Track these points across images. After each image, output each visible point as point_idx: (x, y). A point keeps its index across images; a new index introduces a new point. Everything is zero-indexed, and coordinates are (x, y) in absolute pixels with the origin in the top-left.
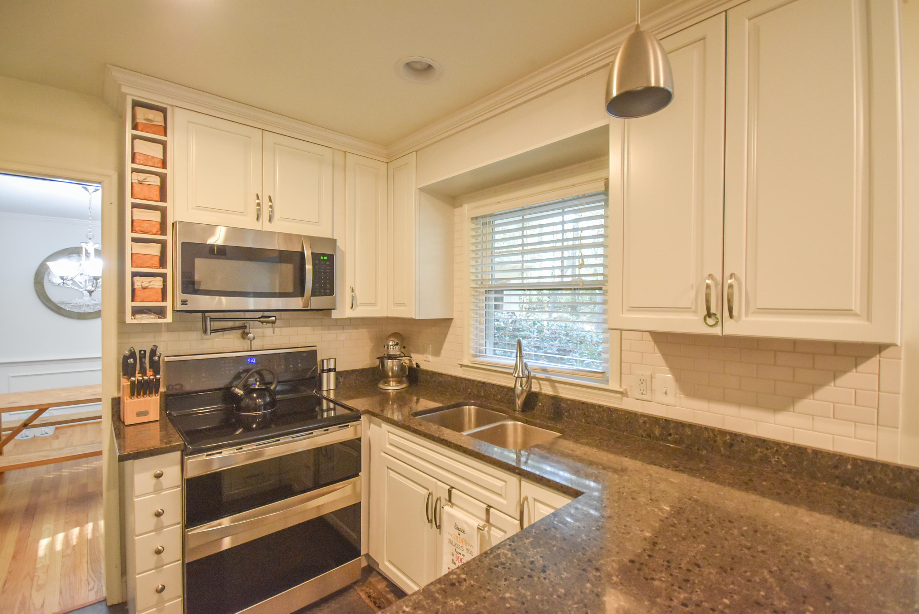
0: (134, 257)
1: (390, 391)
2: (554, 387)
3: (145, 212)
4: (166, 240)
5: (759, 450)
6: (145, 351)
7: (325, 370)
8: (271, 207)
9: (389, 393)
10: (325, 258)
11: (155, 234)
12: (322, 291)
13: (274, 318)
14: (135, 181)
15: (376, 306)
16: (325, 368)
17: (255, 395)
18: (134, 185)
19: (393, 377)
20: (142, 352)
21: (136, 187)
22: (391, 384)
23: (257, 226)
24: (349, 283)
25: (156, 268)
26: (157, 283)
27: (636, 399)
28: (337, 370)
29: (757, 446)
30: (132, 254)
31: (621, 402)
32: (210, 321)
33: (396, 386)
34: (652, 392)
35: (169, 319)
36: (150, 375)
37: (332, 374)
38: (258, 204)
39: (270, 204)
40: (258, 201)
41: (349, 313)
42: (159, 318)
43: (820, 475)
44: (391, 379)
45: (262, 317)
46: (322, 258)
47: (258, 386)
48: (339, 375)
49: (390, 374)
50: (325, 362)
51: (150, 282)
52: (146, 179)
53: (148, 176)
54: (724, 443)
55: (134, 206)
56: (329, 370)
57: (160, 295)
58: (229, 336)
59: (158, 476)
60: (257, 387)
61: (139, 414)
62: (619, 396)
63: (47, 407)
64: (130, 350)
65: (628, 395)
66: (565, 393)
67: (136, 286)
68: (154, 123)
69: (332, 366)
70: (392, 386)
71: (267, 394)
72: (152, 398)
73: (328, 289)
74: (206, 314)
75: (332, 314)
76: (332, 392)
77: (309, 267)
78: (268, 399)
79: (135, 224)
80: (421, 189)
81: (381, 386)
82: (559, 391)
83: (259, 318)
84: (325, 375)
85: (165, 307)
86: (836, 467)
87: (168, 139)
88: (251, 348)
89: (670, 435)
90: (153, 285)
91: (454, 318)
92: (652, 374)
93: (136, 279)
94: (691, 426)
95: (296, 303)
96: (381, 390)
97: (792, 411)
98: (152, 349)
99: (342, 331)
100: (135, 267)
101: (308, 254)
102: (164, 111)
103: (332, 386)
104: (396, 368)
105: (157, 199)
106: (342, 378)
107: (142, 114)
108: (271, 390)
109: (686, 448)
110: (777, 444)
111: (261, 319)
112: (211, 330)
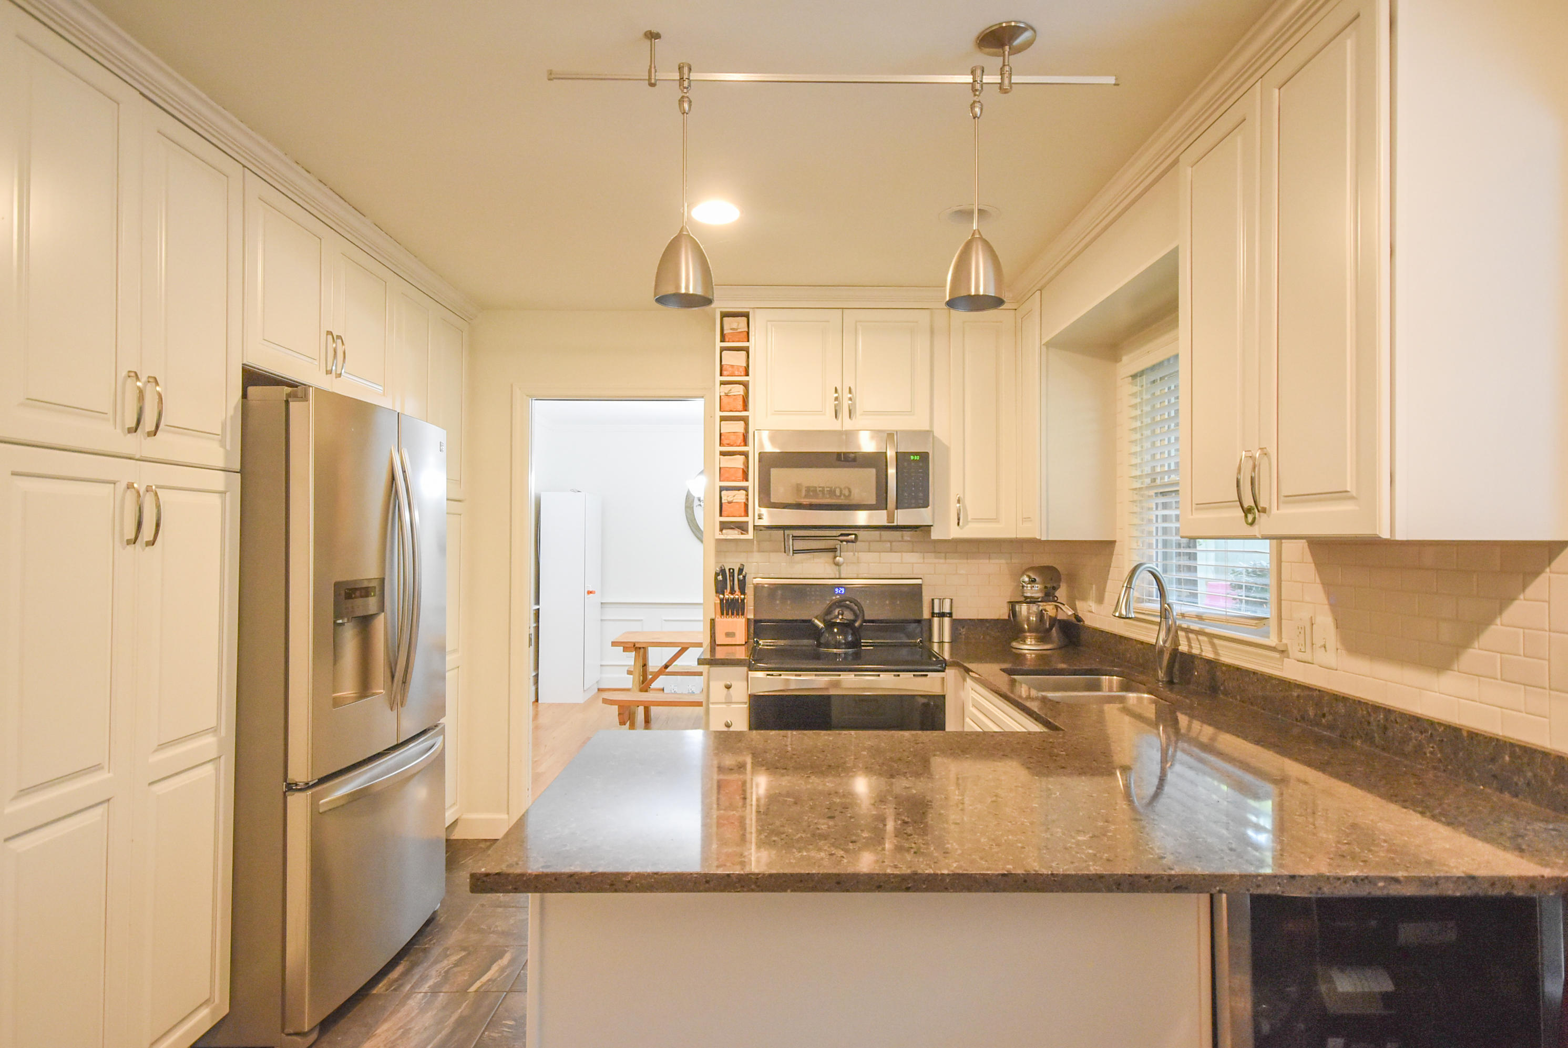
0: (722, 471)
1: (1026, 651)
2: (1213, 645)
3: (730, 424)
4: (748, 452)
5: (1413, 735)
6: (733, 570)
7: (936, 613)
8: (850, 399)
9: (1024, 655)
10: (917, 458)
11: (739, 446)
12: (913, 501)
13: (853, 536)
14: (723, 394)
15: (999, 522)
16: (936, 610)
17: (836, 630)
18: (722, 397)
19: (1030, 631)
20: (731, 571)
21: (725, 400)
22: (1028, 641)
23: (835, 425)
24: (955, 491)
25: (739, 481)
26: (740, 497)
27: (1298, 661)
28: (954, 617)
29: (1412, 728)
30: (720, 468)
31: (1281, 667)
32: (793, 540)
33: (1035, 645)
34: (1313, 649)
35: (750, 535)
36: (737, 595)
37: (947, 620)
38: (836, 399)
39: (850, 396)
40: (836, 395)
41: (955, 532)
42: (742, 534)
43: (1477, 774)
44: (1028, 634)
45: (842, 535)
46: (912, 457)
47: (841, 619)
48: (957, 624)
49: (1026, 626)
50: (936, 602)
51: (734, 496)
52: (730, 390)
53: (732, 387)
54: (1378, 725)
55: (723, 419)
56: (942, 615)
57: (743, 509)
58: (818, 560)
59: (728, 687)
60: (838, 621)
61: (728, 635)
62: (1277, 655)
63: (687, 646)
64: (721, 567)
65: (1288, 654)
66: (1229, 656)
67: (723, 501)
68: (739, 330)
69: (947, 609)
70: (1030, 645)
71: (850, 631)
72: (739, 620)
73: (921, 499)
74: (787, 532)
75: (932, 534)
76: (947, 647)
77: (892, 471)
78: (850, 638)
79: (722, 437)
80: (1049, 345)
81: (1014, 644)
82: (1220, 652)
83: (839, 536)
84: (936, 620)
85: (747, 522)
86: (1493, 760)
87: (751, 345)
88: (840, 574)
89: (1324, 715)
90: (737, 499)
91: (1117, 541)
92: (1311, 617)
93: (724, 493)
94: (1344, 699)
95: (880, 518)
96: (1014, 650)
97: (1456, 669)
98: (739, 568)
99: (965, 561)
100: (723, 481)
101: (891, 454)
102: (746, 315)
103: (947, 638)
104: (1033, 618)
105: (741, 409)
106: (964, 630)
107: (730, 323)
108: (855, 627)
109: (1341, 736)
110: (1432, 723)
111: (841, 538)
112: (793, 550)
